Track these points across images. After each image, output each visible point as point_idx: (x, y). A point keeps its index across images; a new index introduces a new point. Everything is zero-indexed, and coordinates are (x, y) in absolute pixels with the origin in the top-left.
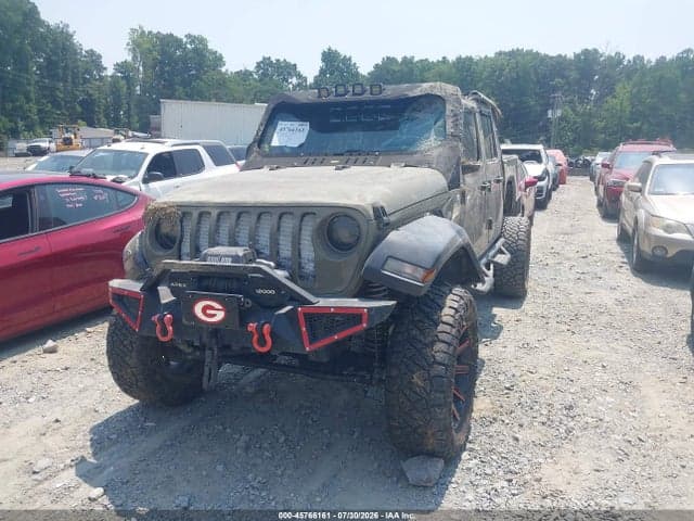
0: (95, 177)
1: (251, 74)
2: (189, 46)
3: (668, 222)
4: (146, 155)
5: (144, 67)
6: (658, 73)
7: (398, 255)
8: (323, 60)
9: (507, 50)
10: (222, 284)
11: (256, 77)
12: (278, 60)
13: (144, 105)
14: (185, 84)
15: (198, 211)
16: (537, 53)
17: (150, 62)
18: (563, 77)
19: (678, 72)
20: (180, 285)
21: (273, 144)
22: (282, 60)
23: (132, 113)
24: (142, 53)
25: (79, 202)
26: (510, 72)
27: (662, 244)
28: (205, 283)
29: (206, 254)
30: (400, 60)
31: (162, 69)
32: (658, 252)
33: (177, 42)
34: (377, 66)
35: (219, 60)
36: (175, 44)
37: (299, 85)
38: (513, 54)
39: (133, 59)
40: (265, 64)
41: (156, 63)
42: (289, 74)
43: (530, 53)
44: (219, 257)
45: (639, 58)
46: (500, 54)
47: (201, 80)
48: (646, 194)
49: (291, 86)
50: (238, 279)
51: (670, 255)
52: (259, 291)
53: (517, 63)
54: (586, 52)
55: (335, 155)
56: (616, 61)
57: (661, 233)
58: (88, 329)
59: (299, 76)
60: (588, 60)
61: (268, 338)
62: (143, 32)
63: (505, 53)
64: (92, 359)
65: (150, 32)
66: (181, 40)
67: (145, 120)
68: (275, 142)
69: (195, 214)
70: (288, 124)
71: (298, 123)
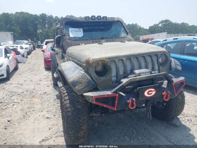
9: (19, 12)
16: (29, 13)
18: (38, 21)
26: (22, 19)
38: (22, 13)
43: (26, 13)
44: (145, 73)
45: (56, 17)
46: (17, 13)
52: (159, 82)
53: (23, 16)
54: (43, 14)
56: (51, 17)
60: (43, 16)
61: (169, 96)
63: (19, 13)
70: (73, 29)
71: (77, 29)
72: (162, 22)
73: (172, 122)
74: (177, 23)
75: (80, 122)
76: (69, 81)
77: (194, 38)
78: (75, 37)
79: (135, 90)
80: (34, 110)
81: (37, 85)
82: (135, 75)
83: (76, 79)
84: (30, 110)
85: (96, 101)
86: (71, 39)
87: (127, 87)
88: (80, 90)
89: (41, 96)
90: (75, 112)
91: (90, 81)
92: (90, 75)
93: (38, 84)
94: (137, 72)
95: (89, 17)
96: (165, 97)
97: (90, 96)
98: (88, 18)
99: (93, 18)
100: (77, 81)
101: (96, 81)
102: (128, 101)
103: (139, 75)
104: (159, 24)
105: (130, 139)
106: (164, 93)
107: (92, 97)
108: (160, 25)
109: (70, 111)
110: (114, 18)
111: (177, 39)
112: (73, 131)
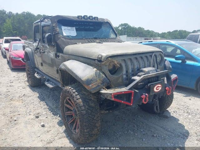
6: (18, 18)
19: (23, 18)
56: (3, 12)
70: (66, 27)
71: (69, 28)
72: (122, 25)
73: (164, 114)
74: (135, 27)
75: (94, 119)
76: (83, 79)
77: (167, 42)
78: (68, 36)
79: (146, 86)
80: (18, 113)
81: (9, 88)
82: (144, 73)
83: (90, 78)
84: (14, 114)
85: (114, 98)
86: (65, 37)
87: (139, 84)
88: (94, 88)
89: (21, 98)
90: (90, 110)
91: (105, 79)
92: (104, 73)
93: (10, 86)
94: (146, 69)
95: (82, 16)
96: (167, 92)
97: (109, 93)
98: (80, 18)
99: (86, 18)
100: (92, 79)
101: (110, 79)
102: (142, 97)
103: (148, 72)
104: (118, 27)
105: (134, 132)
106: (167, 88)
107: (111, 94)
108: (120, 28)
109: (84, 110)
110: (104, 19)
111: (152, 41)
112: (89, 129)
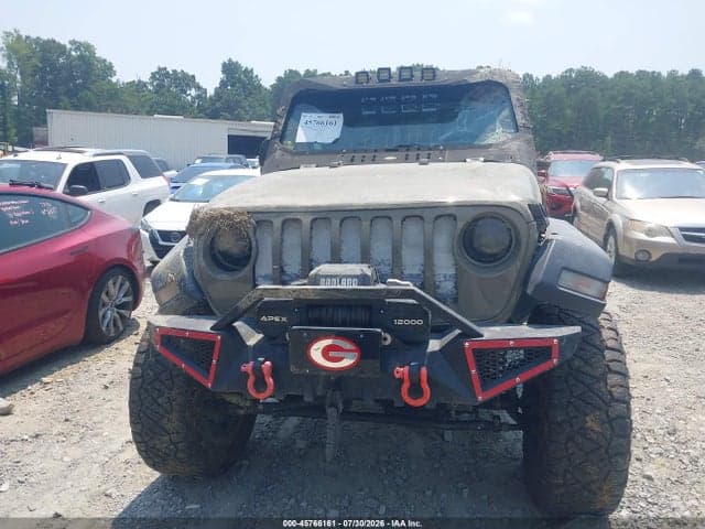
0: (40, 187)
1: (145, 85)
2: (73, 53)
3: (649, 225)
4: (65, 166)
5: (21, 74)
6: (546, 91)
7: (574, 266)
8: (223, 72)
10: (340, 315)
11: (150, 88)
12: (175, 71)
13: (23, 117)
14: (71, 94)
15: (281, 219)
17: (29, 70)
19: (564, 89)
20: (277, 319)
21: (298, 140)
22: (179, 70)
23: (9, 125)
24: (19, 60)
25: (24, 217)
27: (644, 248)
28: (314, 314)
29: (316, 275)
30: (302, 73)
31: (43, 78)
32: (641, 256)
33: (61, 49)
34: (279, 79)
35: (108, 69)
36: (59, 51)
37: (198, 97)
39: (9, 67)
40: (161, 74)
41: (36, 70)
42: (188, 85)
44: (340, 278)
47: (89, 89)
48: (614, 199)
49: (189, 98)
50: (369, 308)
51: (654, 259)
52: (400, 322)
55: (388, 150)
57: (643, 237)
58: (45, 379)
59: (198, 87)
61: (426, 387)
62: (19, 37)
64: (67, 420)
65: (27, 37)
66: (65, 46)
67: (24, 134)
68: (301, 137)
69: (277, 222)
83: (160, 270)
85: (162, 344)
87: (265, 318)
91: (183, 278)
96: (405, 386)
98: (362, 78)
99: (384, 75)
100: (161, 275)
102: (244, 367)
103: (314, 280)
106: (405, 368)
